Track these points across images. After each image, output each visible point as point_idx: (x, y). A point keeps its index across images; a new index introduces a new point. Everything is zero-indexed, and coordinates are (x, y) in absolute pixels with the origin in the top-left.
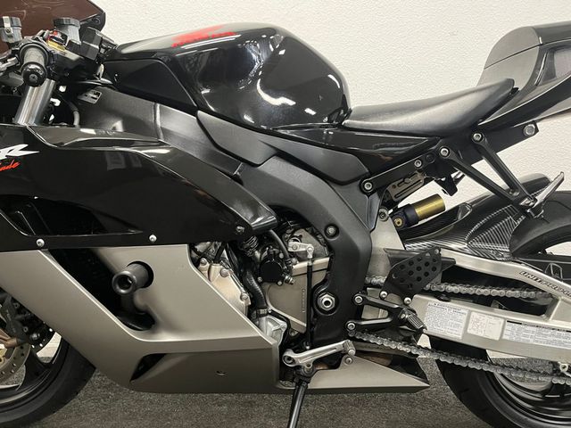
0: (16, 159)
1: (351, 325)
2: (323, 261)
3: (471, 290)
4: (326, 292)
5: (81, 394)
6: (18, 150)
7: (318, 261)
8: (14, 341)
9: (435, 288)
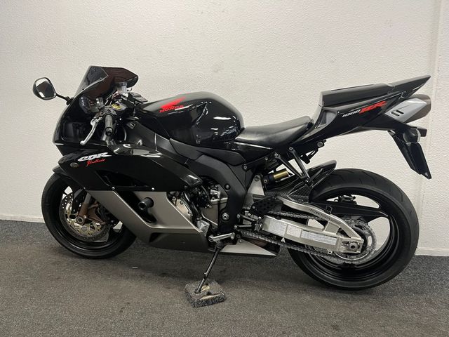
0: (104, 158)
1: (236, 226)
2: (225, 199)
3: (291, 215)
4: (225, 212)
5: (132, 246)
6: (105, 155)
7: (224, 199)
8: (104, 223)
9: (275, 213)
